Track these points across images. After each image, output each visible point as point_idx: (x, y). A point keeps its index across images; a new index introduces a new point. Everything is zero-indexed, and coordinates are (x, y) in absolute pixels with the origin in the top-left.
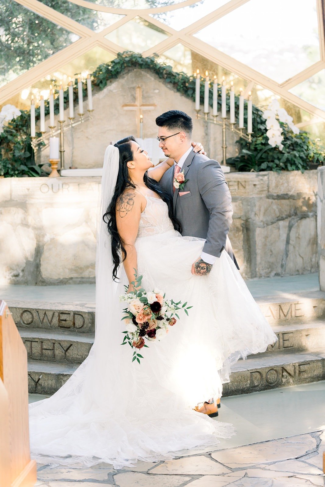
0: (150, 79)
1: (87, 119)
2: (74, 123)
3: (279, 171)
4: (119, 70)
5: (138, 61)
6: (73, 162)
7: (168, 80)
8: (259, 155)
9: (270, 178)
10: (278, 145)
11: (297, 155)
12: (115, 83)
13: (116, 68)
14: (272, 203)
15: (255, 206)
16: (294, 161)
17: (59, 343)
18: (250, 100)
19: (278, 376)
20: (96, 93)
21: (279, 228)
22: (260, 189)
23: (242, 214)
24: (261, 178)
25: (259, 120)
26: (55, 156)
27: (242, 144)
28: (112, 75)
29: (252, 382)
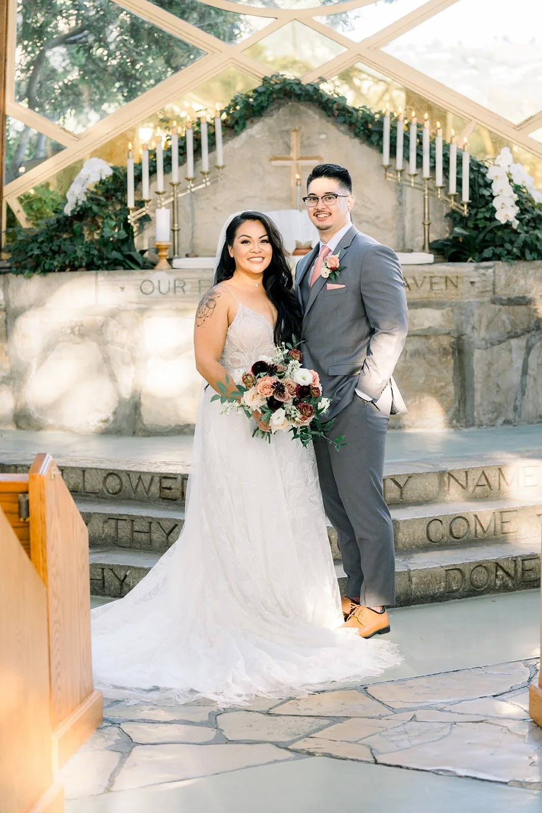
0: (313, 118)
1: (214, 181)
2: (195, 186)
3: (512, 262)
4: (265, 105)
5: (294, 89)
6: (193, 246)
7: (341, 119)
8: (481, 236)
9: (497, 272)
10: (510, 220)
12: (258, 124)
13: (259, 101)
14: (500, 310)
15: (473, 315)
16: (536, 246)
17: (159, 521)
18: (466, 150)
19: (489, 575)
20: (229, 140)
21: (511, 351)
22: (481, 289)
23: (452, 328)
24: (482, 271)
25: (481, 181)
26: (164, 237)
27: (454, 219)
28: (254, 112)
29: (448, 584)
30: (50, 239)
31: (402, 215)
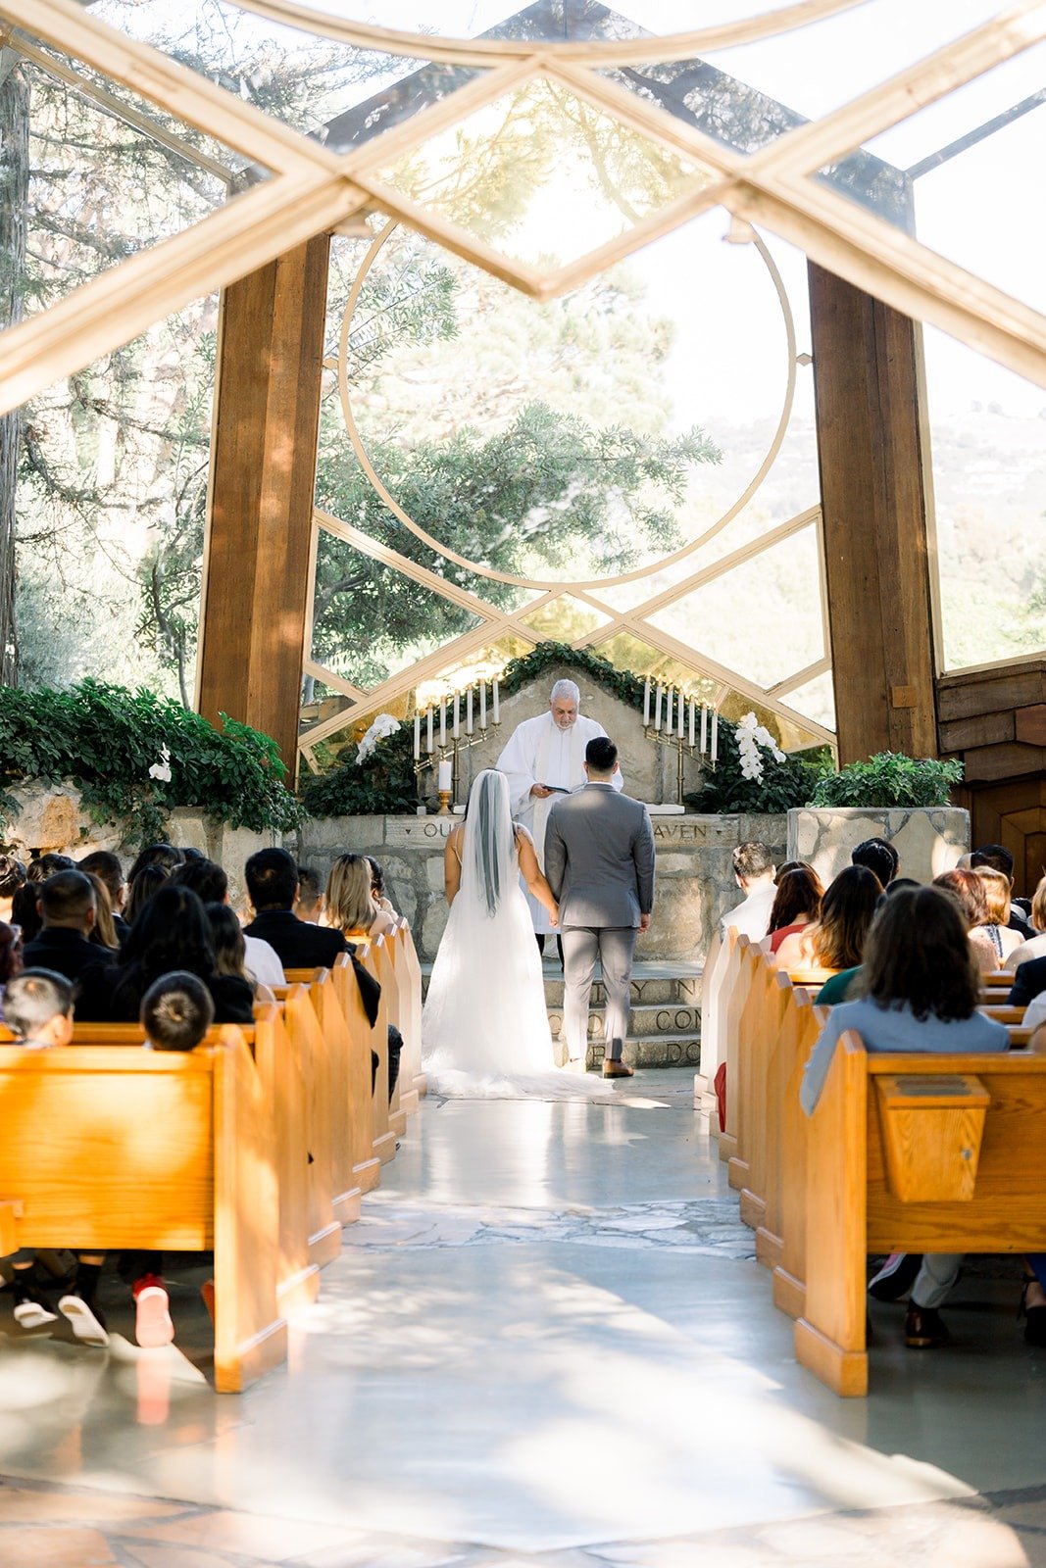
1: (491, 736)
2: (473, 741)
3: (756, 814)
4: (538, 668)
5: (565, 655)
7: (607, 683)
8: (730, 791)
9: (742, 823)
10: (755, 777)
11: (782, 792)
12: (532, 686)
13: (533, 665)
15: (719, 860)
18: (715, 712)
20: (505, 700)
22: (728, 838)
23: (700, 872)
24: (729, 822)
25: (731, 743)
26: (445, 785)
27: (707, 775)
28: (529, 675)
29: (669, 1056)
30: (342, 786)
31: (660, 770)
